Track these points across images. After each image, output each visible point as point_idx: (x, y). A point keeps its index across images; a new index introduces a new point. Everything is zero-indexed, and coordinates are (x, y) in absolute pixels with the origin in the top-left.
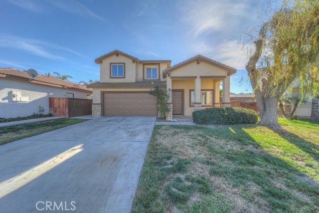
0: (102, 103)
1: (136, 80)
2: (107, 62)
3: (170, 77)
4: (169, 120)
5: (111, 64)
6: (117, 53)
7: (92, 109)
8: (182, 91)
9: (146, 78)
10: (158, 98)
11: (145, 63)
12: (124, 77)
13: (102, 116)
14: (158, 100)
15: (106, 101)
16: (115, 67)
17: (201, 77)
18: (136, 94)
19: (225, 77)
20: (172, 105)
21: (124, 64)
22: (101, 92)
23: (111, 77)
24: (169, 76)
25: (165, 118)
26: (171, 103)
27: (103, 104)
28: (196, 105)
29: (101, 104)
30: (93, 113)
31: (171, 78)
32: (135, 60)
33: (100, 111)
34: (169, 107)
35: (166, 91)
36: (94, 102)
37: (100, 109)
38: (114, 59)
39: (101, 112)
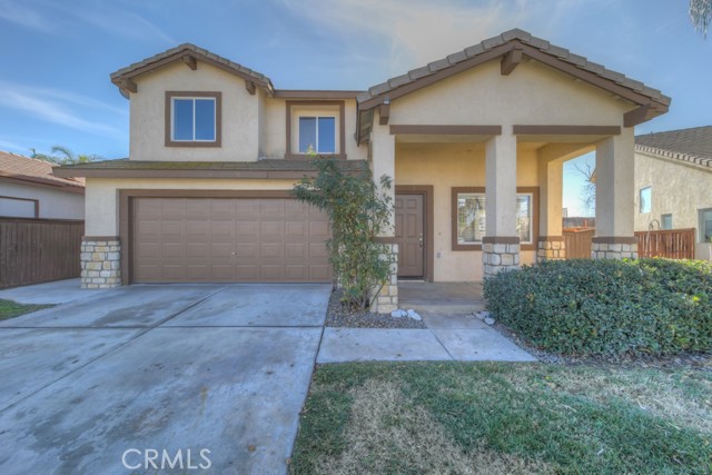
0: (125, 237)
1: (261, 153)
2: (154, 90)
3: (386, 129)
4: (383, 310)
5: (169, 94)
6: (191, 58)
7: (84, 257)
8: (425, 193)
9: (296, 149)
10: (338, 217)
11: (294, 100)
12: (218, 144)
13: (122, 283)
14: (336, 226)
15: (144, 227)
16: (183, 108)
17: (519, 130)
18: (257, 202)
19: (615, 131)
20: (396, 248)
21: (218, 95)
22: (121, 192)
23: (168, 143)
24: (384, 121)
25: (367, 305)
26: (391, 241)
27: (127, 239)
28: (499, 248)
29: (118, 239)
30: (84, 273)
31: (395, 130)
32: (254, 84)
33: (114, 265)
34: (383, 257)
35: (373, 186)
36: (89, 232)
37: (114, 256)
38: (181, 79)
39: (121, 268)
